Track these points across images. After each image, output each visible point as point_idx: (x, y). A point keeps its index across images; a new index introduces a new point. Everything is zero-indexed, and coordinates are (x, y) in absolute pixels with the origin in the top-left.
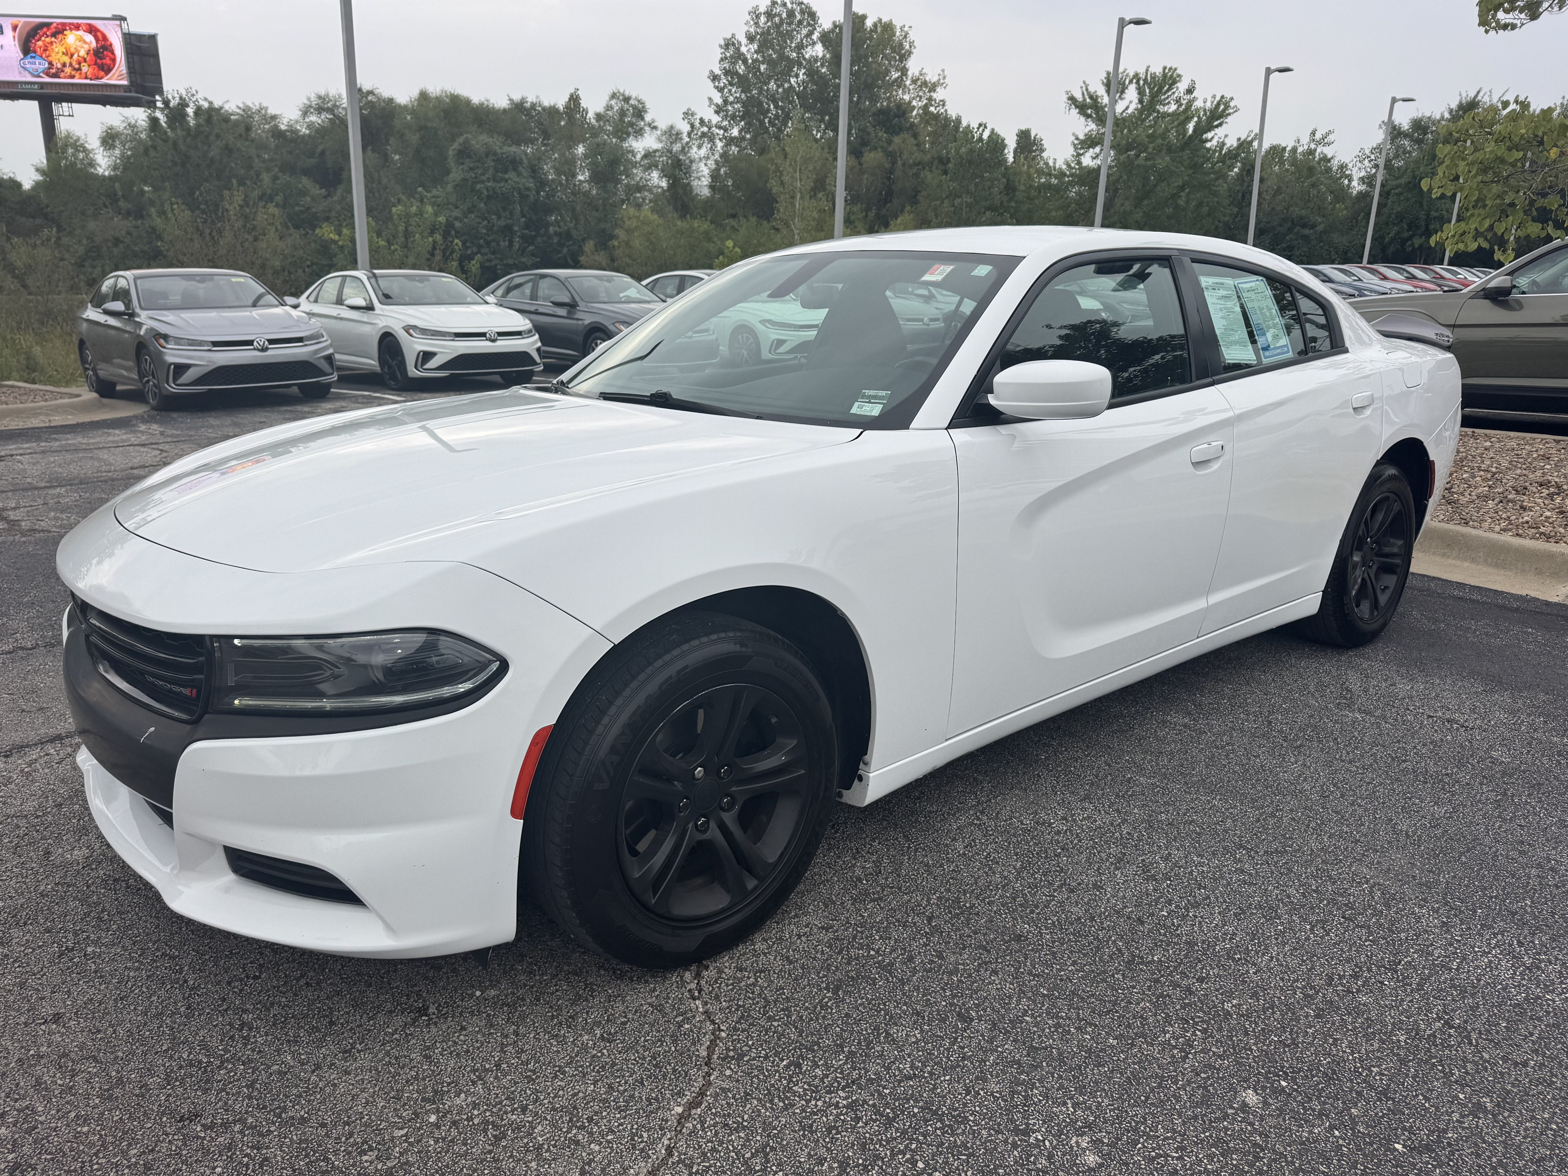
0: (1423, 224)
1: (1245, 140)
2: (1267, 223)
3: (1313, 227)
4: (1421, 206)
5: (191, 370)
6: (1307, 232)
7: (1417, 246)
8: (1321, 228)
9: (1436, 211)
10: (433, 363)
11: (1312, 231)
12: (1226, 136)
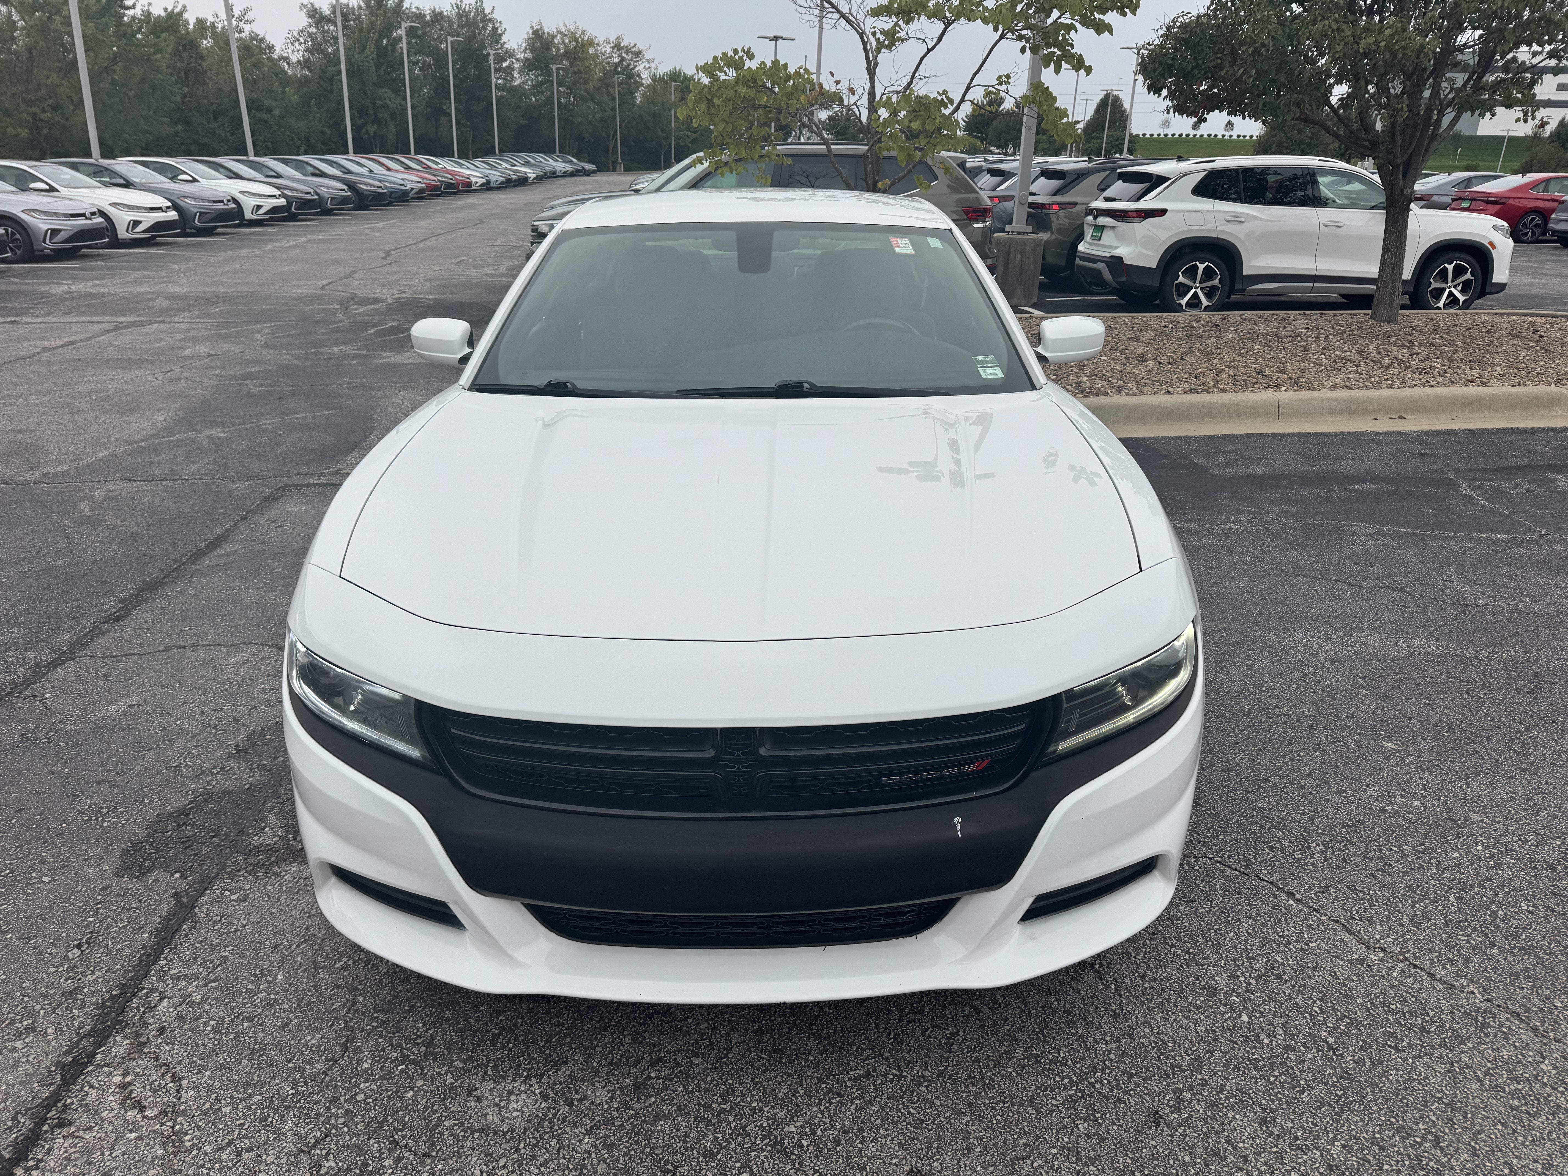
0: (371, 111)
1: (172, 11)
2: (219, 104)
3: (269, 111)
4: (366, 94)
5: (62, 233)
6: (264, 116)
7: (372, 133)
8: (277, 112)
9: (380, 100)
10: (140, 228)
11: (269, 115)
12: (150, 4)
